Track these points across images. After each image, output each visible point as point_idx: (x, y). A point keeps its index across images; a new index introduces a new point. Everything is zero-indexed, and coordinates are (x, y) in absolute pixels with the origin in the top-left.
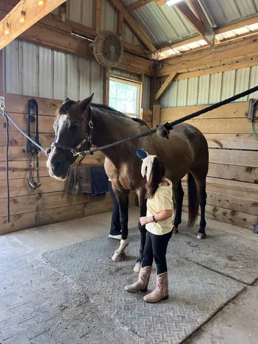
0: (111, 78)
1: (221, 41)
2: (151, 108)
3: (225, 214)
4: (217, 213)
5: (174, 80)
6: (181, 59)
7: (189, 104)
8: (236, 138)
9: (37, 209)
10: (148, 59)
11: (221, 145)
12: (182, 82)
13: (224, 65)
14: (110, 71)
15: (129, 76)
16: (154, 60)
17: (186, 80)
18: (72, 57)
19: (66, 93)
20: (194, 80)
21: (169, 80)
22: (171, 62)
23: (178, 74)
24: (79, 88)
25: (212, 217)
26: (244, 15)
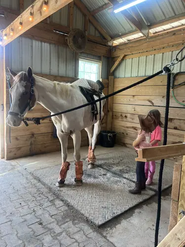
0: (80, 59)
1: (154, 33)
2: (108, 79)
5: (123, 59)
6: (128, 46)
7: (132, 76)
8: (162, 99)
9: (31, 144)
10: (106, 46)
11: (153, 104)
12: (128, 61)
13: (155, 50)
14: (80, 54)
15: (92, 57)
16: (110, 46)
17: (131, 59)
18: (54, 46)
19: (50, 69)
20: (136, 60)
21: (119, 59)
22: (120, 48)
23: (125, 56)
24: (58, 66)
26: (167, 17)
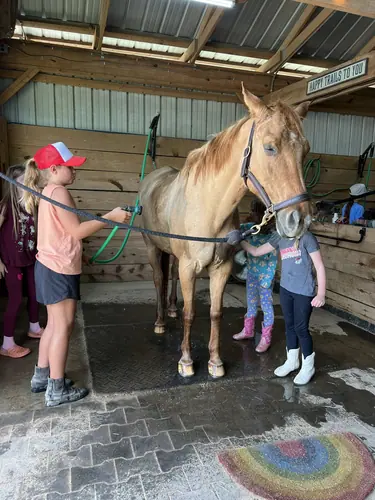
3: (131, 271)
4: (122, 272)
7: (59, 125)
8: (138, 178)
11: (121, 187)
12: (44, 89)
13: (110, 81)
17: (51, 85)
20: (64, 90)
23: (39, 73)
25: (115, 279)
